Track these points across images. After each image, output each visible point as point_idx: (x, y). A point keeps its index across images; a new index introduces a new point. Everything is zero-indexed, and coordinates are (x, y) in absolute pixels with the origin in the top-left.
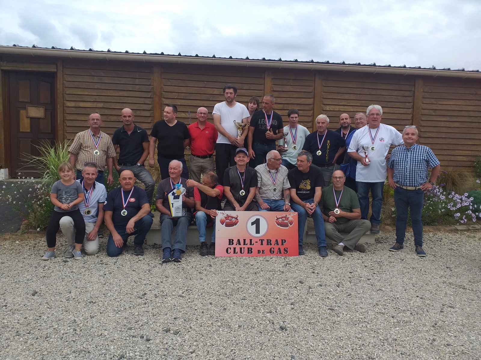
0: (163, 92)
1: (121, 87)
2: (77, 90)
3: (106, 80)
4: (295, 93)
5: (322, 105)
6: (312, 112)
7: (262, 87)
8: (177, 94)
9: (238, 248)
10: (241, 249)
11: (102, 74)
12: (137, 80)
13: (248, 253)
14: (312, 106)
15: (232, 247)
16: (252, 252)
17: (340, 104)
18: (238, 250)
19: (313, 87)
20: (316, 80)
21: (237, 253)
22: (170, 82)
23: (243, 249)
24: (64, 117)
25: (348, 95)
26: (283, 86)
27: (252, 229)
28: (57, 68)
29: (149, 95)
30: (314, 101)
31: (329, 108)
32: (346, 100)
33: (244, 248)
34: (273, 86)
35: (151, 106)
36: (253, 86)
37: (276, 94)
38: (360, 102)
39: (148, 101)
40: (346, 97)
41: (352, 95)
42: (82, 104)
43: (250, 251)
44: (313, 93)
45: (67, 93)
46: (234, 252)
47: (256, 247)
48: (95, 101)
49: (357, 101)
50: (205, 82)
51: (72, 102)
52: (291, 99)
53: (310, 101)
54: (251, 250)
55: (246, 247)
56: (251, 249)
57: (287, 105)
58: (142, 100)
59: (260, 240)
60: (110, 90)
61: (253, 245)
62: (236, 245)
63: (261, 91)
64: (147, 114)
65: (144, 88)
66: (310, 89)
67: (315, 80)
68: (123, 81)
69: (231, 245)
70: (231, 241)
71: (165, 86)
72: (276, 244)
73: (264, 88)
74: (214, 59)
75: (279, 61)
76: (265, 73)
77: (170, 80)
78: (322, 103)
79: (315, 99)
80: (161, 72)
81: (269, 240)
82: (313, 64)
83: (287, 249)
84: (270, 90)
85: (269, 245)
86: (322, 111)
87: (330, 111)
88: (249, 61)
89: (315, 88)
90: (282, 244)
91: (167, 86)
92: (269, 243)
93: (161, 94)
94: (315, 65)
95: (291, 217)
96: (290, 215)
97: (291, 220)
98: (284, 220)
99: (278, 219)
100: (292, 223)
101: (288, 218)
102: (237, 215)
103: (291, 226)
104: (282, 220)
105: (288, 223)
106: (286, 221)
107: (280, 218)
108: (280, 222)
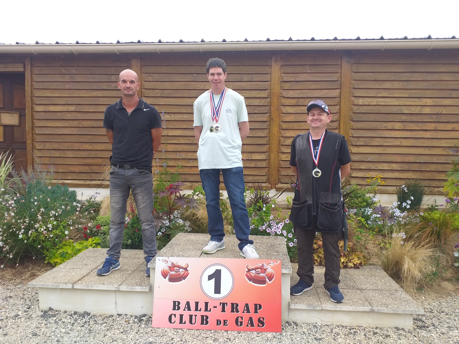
0: (143, 90)
1: (95, 86)
2: (46, 91)
3: (79, 78)
4: (313, 83)
5: (353, 98)
6: (338, 107)
7: (267, 77)
8: (160, 91)
9: (186, 315)
10: (191, 316)
11: (74, 72)
12: (113, 77)
13: (202, 323)
14: (338, 99)
15: (178, 313)
16: (207, 323)
17: (379, 96)
18: (186, 318)
19: (339, 75)
20: (343, 65)
21: (185, 323)
22: (152, 77)
23: (194, 317)
24: (33, 123)
25: (390, 82)
26: (296, 74)
27: (209, 286)
28: (24, 67)
30: (340, 92)
31: (363, 102)
32: (387, 90)
33: (196, 316)
34: (283, 75)
36: (256, 78)
37: (287, 86)
38: (409, 91)
40: (387, 85)
41: (396, 83)
42: (52, 108)
43: (204, 320)
44: (339, 82)
45: (36, 95)
46: (181, 322)
47: (214, 315)
48: (66, 103)
49: (404, 91)
50: (195, 75)
51: (41, 106)
52: (308, 91)
53: (336, 93)
54: (206, 320)
55: (199, 314)
56: (207, 317)
57: (302, 100)
59: (221, 303)
60: (83, 90)
61: (210, 311)
62: (184, 310)
63: (266, 83)
66: (335, 77)
67: (341, 65)
68: (98, 78)
69: (177, 310)
70: (177, 304)
71: (146, 82)
72: (245, 310)
73: (271, 78)
74: (201, 44)
75: (288, 41)
76: (271, 59)
77: (152, 74)
78: (352, 95)
79: (342, 90)
80: (141, 65)
81: (235, 305)
82: (336, 42)
83: (263, 320)
84: (279, 80)
85: (235, 312)
86: (353, 106)
87: (364, 106)
88: (246, 43)
89: (341, 75)
90: (256, 312)
91: (148, 82)
92: (235, 309)
93: (141, 91)
94: (338, 42)
95: (271, 268)
96: (268, 264)
97: (270, 273)
98: (259, 272)
99: (249, 270)
100: (271, 277)
101: (265, 270)
102: (187, 264)
103: (270, 282)
104: (255, 272)
105: (265, 278)
106: (262, 275)
107: (253, 269)
108: (253, 276)
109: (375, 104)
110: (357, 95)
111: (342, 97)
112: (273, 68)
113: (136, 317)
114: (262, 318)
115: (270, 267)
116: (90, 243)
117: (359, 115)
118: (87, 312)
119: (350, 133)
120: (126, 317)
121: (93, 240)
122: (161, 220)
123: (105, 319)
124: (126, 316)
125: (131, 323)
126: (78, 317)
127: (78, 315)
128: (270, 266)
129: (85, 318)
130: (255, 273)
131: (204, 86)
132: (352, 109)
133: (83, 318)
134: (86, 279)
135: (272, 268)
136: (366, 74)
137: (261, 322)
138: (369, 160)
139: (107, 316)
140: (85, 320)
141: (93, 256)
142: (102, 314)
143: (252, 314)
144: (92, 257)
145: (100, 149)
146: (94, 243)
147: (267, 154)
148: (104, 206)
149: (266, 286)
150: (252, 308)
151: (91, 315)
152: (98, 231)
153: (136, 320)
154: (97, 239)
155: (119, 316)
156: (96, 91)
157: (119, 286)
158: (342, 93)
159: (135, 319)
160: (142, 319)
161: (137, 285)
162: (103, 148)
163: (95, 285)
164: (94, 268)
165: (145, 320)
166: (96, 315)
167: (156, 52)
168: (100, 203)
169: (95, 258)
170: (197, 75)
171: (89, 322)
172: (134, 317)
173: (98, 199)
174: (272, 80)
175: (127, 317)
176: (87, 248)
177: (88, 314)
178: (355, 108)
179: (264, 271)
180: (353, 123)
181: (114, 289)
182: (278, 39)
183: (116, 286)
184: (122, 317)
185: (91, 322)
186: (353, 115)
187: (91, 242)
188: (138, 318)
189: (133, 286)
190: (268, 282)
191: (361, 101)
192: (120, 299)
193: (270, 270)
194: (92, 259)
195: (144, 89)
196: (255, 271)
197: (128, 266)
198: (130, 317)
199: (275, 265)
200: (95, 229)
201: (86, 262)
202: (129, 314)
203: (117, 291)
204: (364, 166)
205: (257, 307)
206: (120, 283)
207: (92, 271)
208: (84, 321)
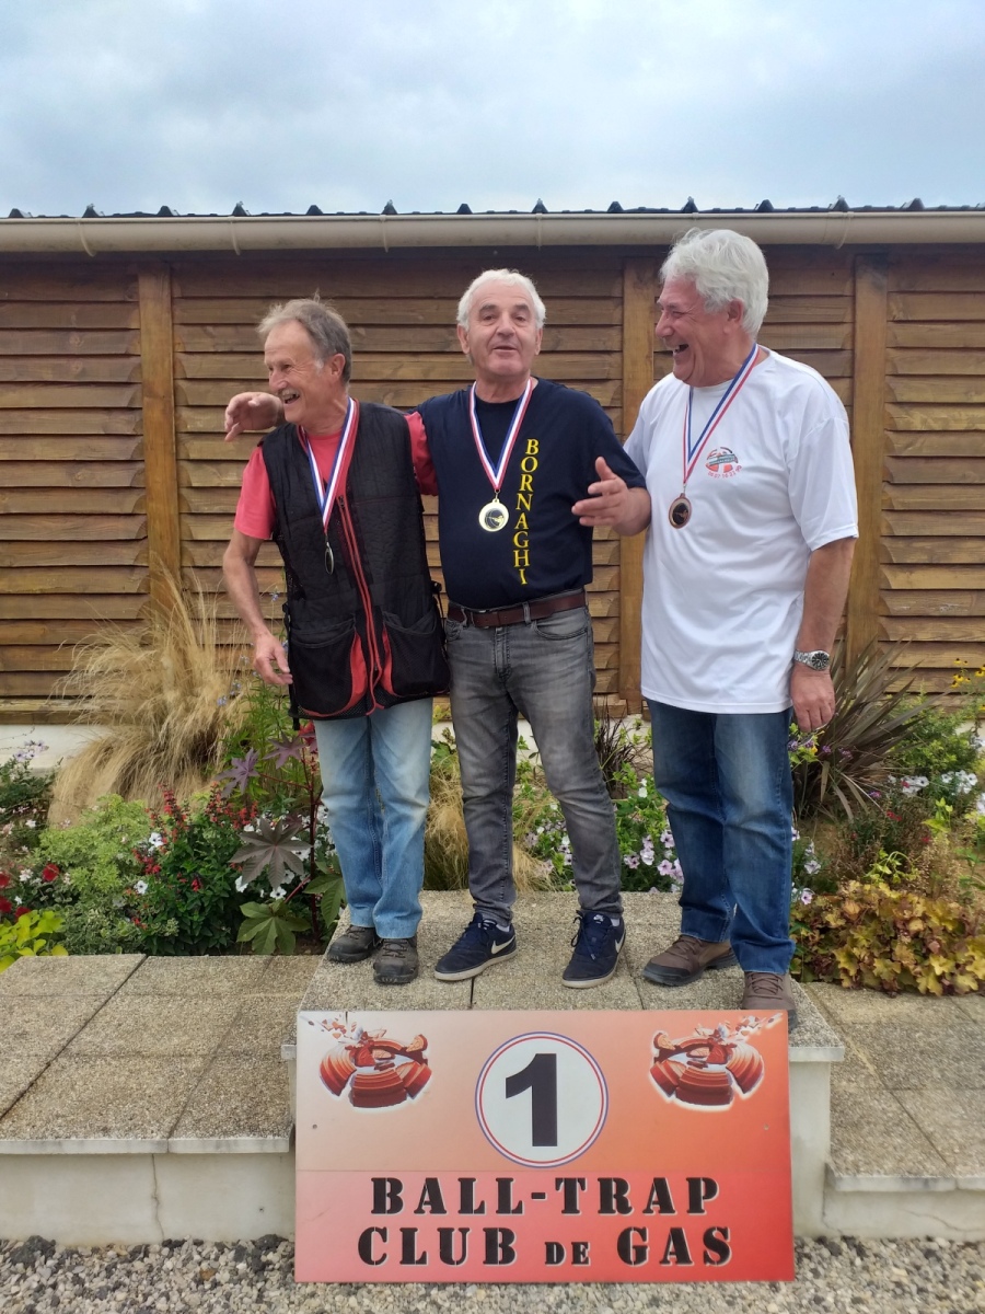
0: (183, 384)
10: (445, 1234)
12: (74, 339)
13: (490, 1258)
16: (508, 1256)
20: (859, 296)
21: (423, 1260)
22: (212, 336)
23: (456, 1236)
29: (122, 398)
33: (464, 1231)
35: (132, 444)
36: (570, 339)
39: (121, 424)
43: (499, 1246)
46: (408, 1257)
47: (536, 1224)
54: (505, 1246)
55: (476, 1224)
56: (508, 1236)
58: (95, 422)
61: (518, 1210)
63: (607, 358)
64: (120, 477)
65: (102, 370)
66: (834, 337)
67: (854, 297)
69: (389, 1212)
70: (388, 1190)
71: (191, 357)
72: (655, 1203)
73: (622, 342)
74: (387, 220)
75: (683, 211)
76: (623, 276)
77: (210, 329)
78: (890, 399)
79: (856, 379)
80: (172, 299)
81: (614, 1184)
82: (847, 218)
83: (720, 1237)
84: (650, 349)
85: (613, 1212)
86: (891, 435)
87: (926, 435)
88: (543, 219)
89: (854, 330)
90: (695, 1206)
91: (198, 357)
92: (614, 1200)
93: (176, 389)
94: (855, 217)
95: (748, 1043)
96: (738, 1029)
97: (744, 1062)
98: (705, 1059)
99: (665, 1054)
100: (750, 1076)
101: (727, 1050)
102: (421, 1036)
103: (745, 1096)
104: (690, 1059)
105: (725, 1080)
106: (714, 1068)
107: (678, 1050)
108: (680, 1075)
109: (962, 426)
110: (905, 398)
111: (856, 405)
112: (628, 307)
113: (240, 1253)
114: (719, 1229)
115: (746, 1038)
116: (25, 936)
117: (911, 463)
118: (40, 1239)
119: (884, 525)
120: (200, 1253)
121: (36, 925)
122: (287, 848)
123: (119, 1266)
124: (199, 1249)
125: (223, 1282)
126: (7, 1266)
127: (7, 1254)
128: (744, 1034)
129: (35, 1271)
130: (689, 1063)
131: (396, 370)
132: (888, 446)
133: (29, 1269)
134: (32, 1109)
135: (753, 1041)
136: (933, 326)
137: (715, 1245)
138: (943, 611)
139: (124, 1253)
140: (36, 1277)
141: (41, 991)
142: (102, 1243)
143: (680, 1216)
144: (41, 997)
145: (36, 589)
146: (41, 936)
147: (612, 597)
148: (62, 790)
149: (733, 1108)
150: (678, 1194)
151: (57, 1255)
152: (51, 886)
153: (242, 1266)
154: (51, 920)
155: (172, 1250)
156: (13, 387)
157: (171, 1134)
158: (857, 392)
159: (238, 1258)
160: (269, 1263)
161: (239, 1128)
162: (48, 587)
163: (73, 1138)
164: (57, 1049)
165: (277, 1266)
166: (80, 1250)
167: (225, 247)
168: (44, 777)
169: (54, 1003)
170: (371, 330)
171: (54, 1286)
172: (233, 1253)
173: (40, 764)
174: (626, 346)
175: (204, 1254)
176: (16, 956)
177: (47, 1248)
178: (899, 442)
179: (722, 1052)
180: (891, 492)
181: (147, 1149)
182: (648, 206)
183: (158, 1138)
184: (183, 1257)
185: (61, 1287)
186: (893, 465)
187: (27, 929)
188: (249, 1255)
189: (225, 1133)
190: (737, 1096)
191: (917, 419)
192: (172, 1184)
193: (744, 1051)
194: (41, 1007)
195: (186, 379)
196: (689, 1056)
197: (185, 1033)
198: (216, 1250)
199: (763, 1030)
200: (38, 880)
201: (20, 1020)
202: (210, 1237)
203: (163, 1157)
204: (927, 633)
205: (699, 1189)
206: (168, 1122)
207: (49, 1065)
208: (35, 1285)
